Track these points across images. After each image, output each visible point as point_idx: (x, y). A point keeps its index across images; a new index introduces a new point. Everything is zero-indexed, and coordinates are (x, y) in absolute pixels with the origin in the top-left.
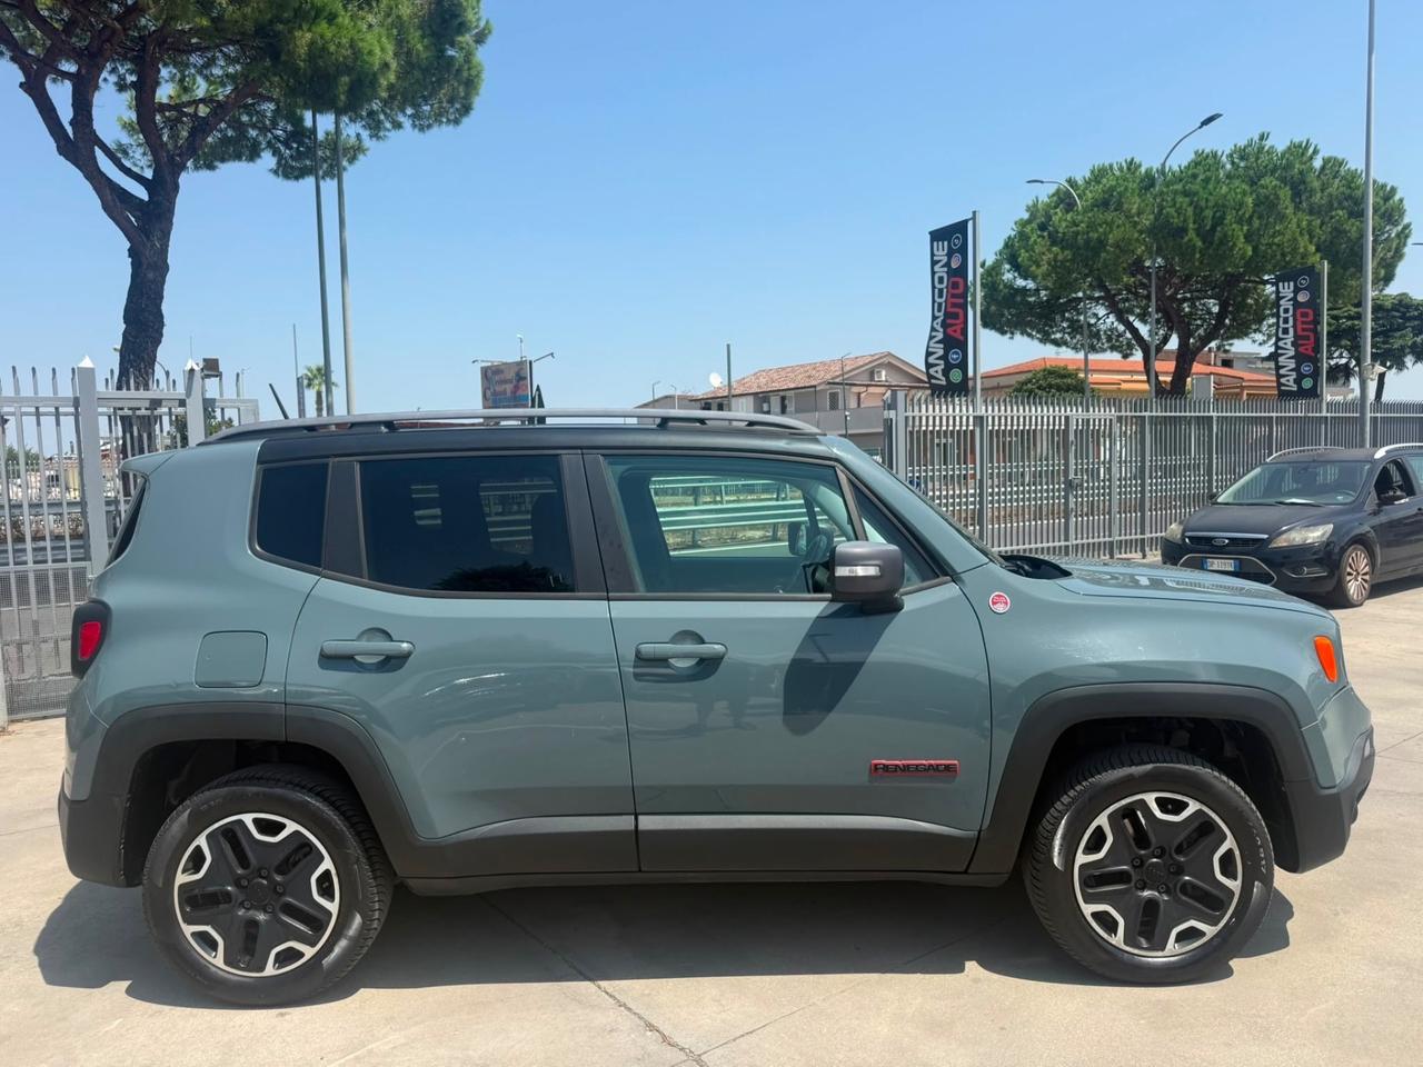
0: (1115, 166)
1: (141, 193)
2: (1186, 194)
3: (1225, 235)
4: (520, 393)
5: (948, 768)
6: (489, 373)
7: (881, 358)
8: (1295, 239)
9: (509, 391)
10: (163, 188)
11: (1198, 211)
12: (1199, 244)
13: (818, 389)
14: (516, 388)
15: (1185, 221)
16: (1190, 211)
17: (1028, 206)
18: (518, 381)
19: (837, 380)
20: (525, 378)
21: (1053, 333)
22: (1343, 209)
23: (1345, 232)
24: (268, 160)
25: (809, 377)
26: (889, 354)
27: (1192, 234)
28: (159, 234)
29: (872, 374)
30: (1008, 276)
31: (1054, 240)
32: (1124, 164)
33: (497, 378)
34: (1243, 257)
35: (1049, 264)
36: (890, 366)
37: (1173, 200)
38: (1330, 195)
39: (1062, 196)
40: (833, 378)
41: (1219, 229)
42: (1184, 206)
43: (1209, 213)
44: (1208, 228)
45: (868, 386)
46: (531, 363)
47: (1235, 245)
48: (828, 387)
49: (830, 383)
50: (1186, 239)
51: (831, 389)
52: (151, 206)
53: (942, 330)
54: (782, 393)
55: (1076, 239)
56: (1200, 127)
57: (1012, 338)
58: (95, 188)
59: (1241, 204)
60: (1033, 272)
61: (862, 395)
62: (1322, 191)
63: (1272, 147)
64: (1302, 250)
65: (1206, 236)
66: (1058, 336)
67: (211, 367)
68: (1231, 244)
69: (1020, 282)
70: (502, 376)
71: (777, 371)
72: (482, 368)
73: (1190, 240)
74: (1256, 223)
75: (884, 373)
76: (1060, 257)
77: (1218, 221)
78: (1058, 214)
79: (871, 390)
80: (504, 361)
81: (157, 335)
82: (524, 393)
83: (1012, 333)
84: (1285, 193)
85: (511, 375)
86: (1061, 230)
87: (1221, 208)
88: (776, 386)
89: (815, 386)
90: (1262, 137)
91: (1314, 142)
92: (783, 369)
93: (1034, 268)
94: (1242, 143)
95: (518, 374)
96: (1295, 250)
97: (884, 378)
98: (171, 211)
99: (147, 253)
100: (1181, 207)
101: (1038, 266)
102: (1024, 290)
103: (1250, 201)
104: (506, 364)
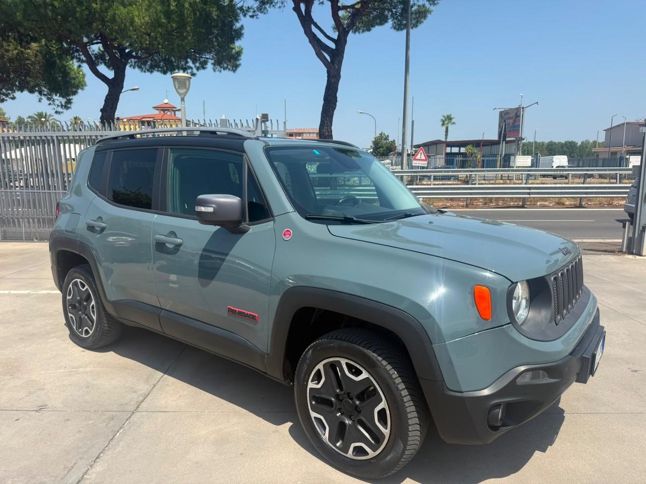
1: (332, 45)
4: (516, 124)
5: (254, 317)
6: (503, 114)
9: (511, 123)
10: (341, 42)
14: (515, 121)
18: (516, 118)
20: (519, 116)
24: (390, 23)
28: (337, 62)
33: (506, 117)
46: (523, 108)
52: (336, 51)
58: (312, 46)
67: (265, 118)
70: (508, 116)
72: (500, 112)
80: (511, 108)
81: (333, 105)
82: (518, 124)
85: (513, 115)
95: (516, 114)
98: (343, 52)
99: (332, 71)
104: (512, 109)
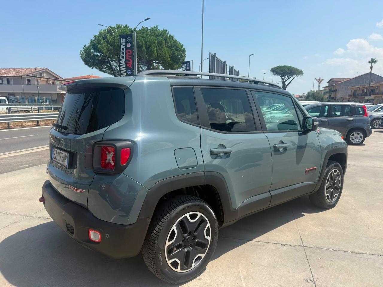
0: (122, 25)
2: (143, 37)
3: (152, 50)
7: (44, 69)
8: (166, 54)
11: (146, 43)
12: (146, 51)
13: (22, 77)
15: (143, 44)
16: (144, 42)
17: (99, 32)
19: (30, 75)
21: (103, 69)
22: (174, 48)
23: (175, 54)
25: (18, 73)
26: (47, 69)
27: (144, 48)
29: (41, 74)
30: (92, 51)
31: (108, 42)
32: (125, 26)
34: (155, 56)
35: (107, 49)
36: (47, 72)
37: (140, 38)
38: (172, 44)
39: (109, 31)
40: (28, 74)
41: (150, 48)
42: (143, 40)
43: (148, 43)
44: (148, 47)
45: (41, 78)
47: (154, 52)
48: (26, 77)
49: (27, 76)
50: (143, 49)
51: (27, 77)
53: (125, 64)
54: (7, 77)
55: (114, 44)
56: (145, 20)
57: (92, 69)
59: (155, 42)
60: (102, 51)
61: (39, 81)
62: (170, 42)
63: (159, 29)
64: (167, 56)
65: (148, 49)
66: (105, 70)
68: (153, 52)
69: (95, 53)
71: (3, 69)
73: (144, 49)
74: (158, 48)
75: (45, 74)
76: (110, 48)
77: (150, 46)
78: (108, 36)
79: (42, 79)
83: (93, 67)
84: (164, 42)
86: (110, 40)
87: (150, 42)
88: (5, 75)
89: (21, 76)
90: (157, 26)
91: (168, 30)
92: (6, 69)
93: (103, 50)
94: (152, 27)
96: (166, 56)
97: (45, 76)
100: (142, 40)
101: (104, 49)
102: (97, 56)
103: (156, 42)
